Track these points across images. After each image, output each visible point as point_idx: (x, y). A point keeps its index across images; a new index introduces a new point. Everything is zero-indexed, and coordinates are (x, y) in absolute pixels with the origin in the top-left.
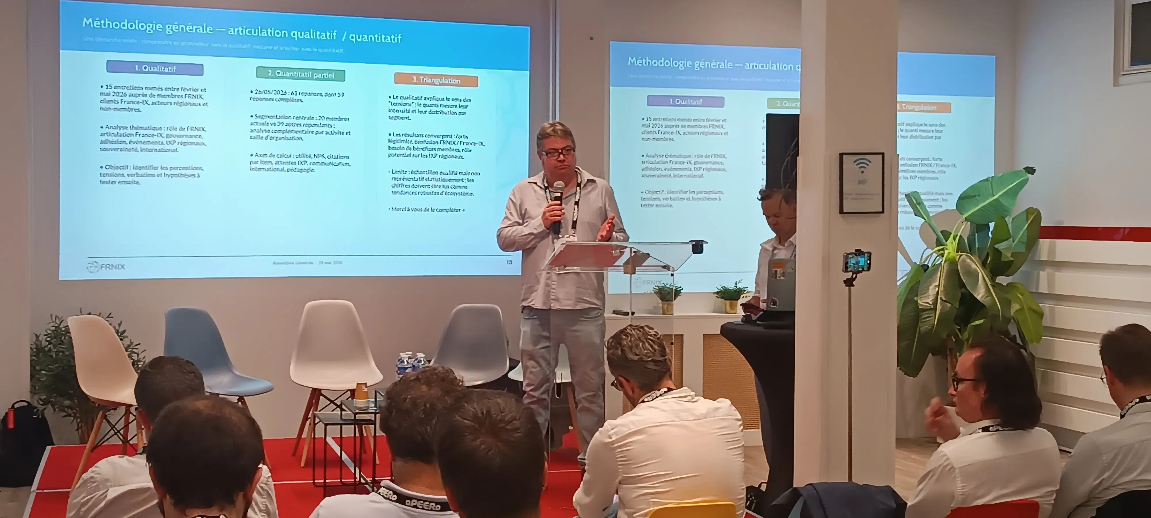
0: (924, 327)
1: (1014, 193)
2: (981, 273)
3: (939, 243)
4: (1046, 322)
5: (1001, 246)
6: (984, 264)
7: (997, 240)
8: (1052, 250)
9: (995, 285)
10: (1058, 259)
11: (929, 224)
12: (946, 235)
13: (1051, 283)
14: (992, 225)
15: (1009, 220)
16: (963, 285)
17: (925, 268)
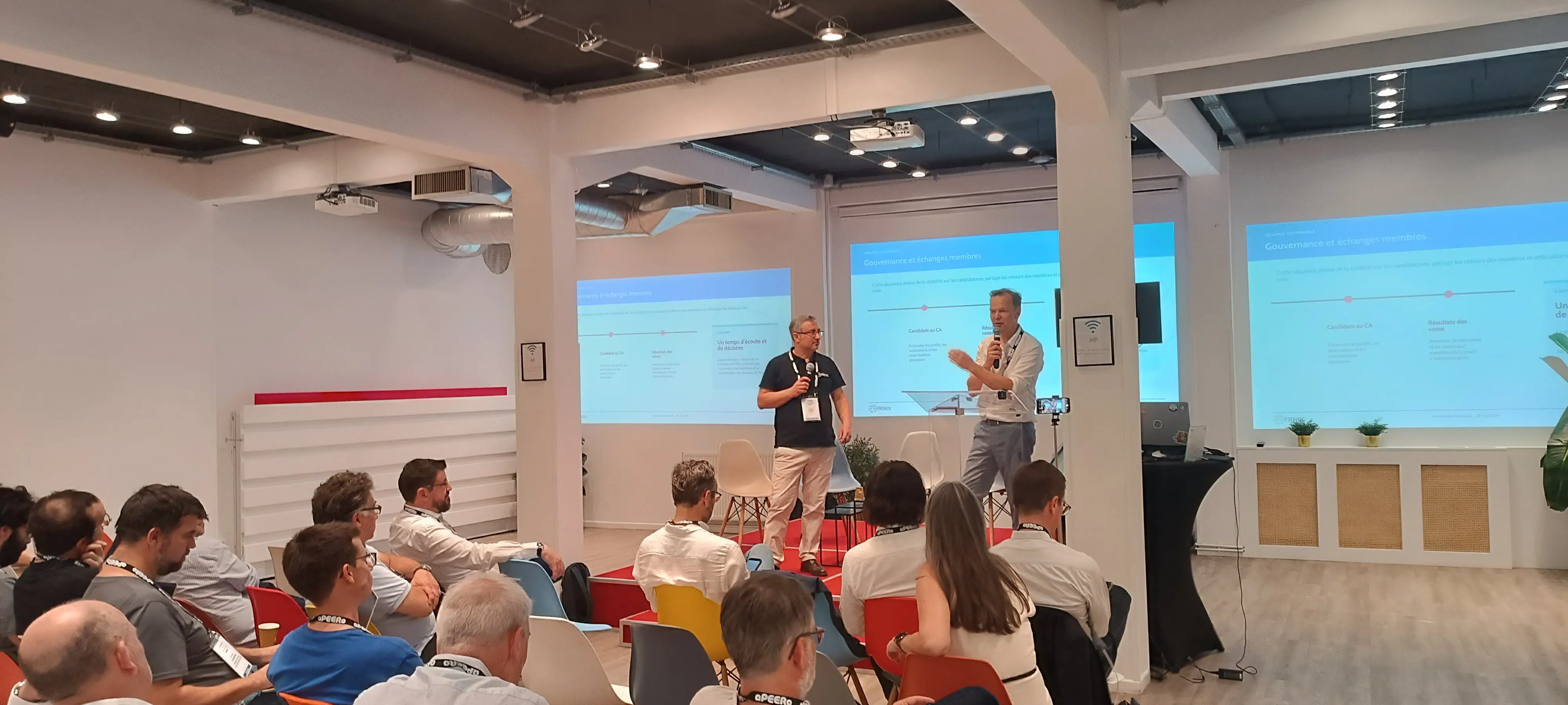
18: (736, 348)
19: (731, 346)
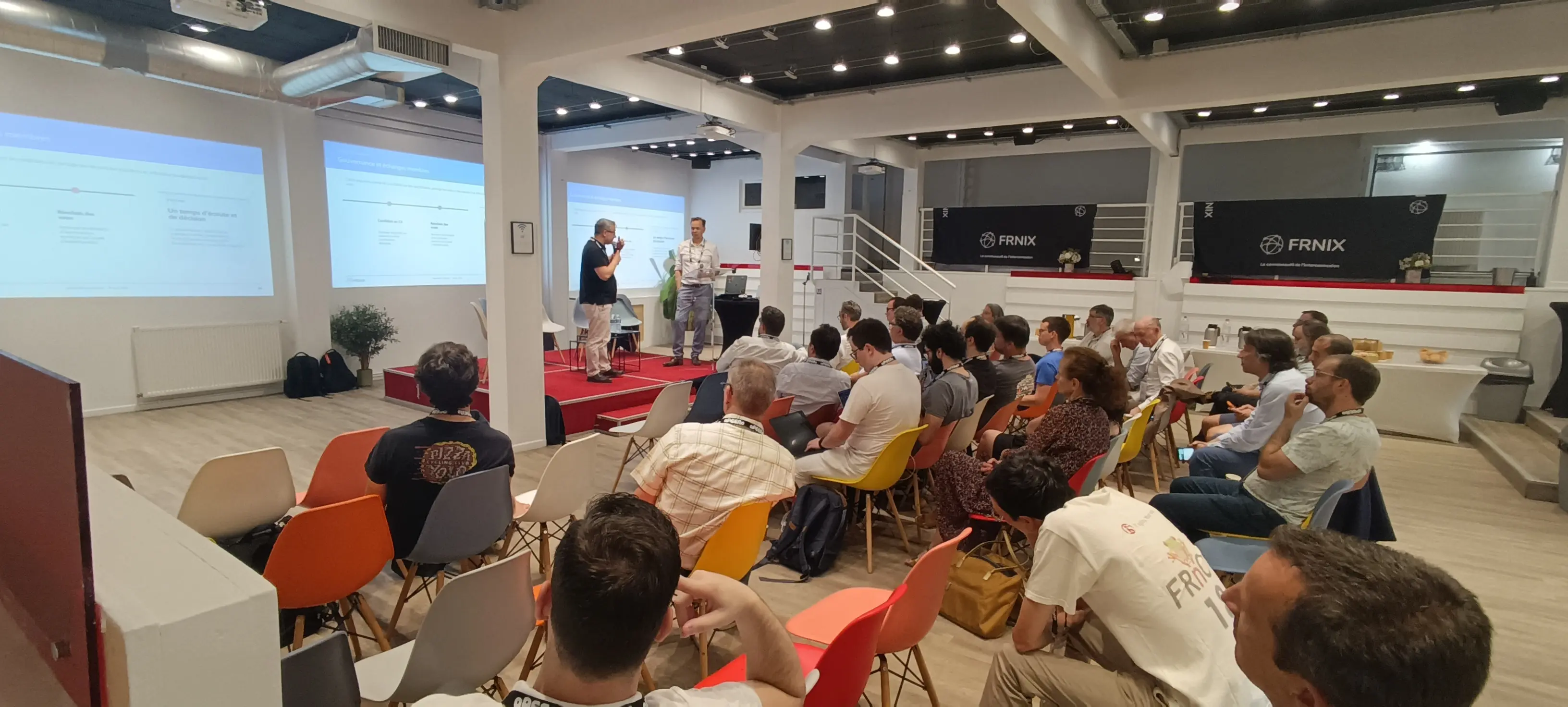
18: (196, 219)
19: (188, 215)
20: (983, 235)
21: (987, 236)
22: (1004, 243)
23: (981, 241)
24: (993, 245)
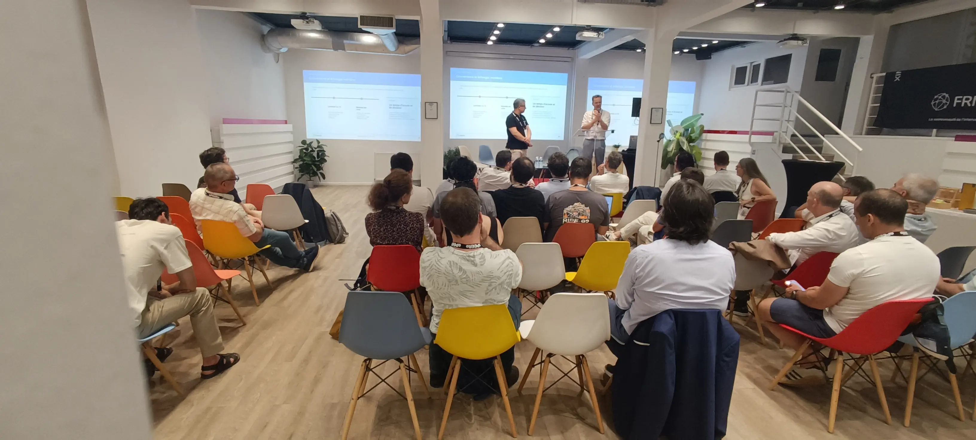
0: (668, 156)
1: (697, 120)
2: (686, 142)
3: (675, 134)
4: (702, 156)
5: (692, 135)
6: (687, 140)
7: (691, 133)
8: (706, 136)
9: (689, 145)
10: (708, 139)
11: (672, 129)
12: (677, 132)
13: (705, 145)
14: (690, 129)
15: (695, 128)
16: (680, 145)
17: (670, 140)
18: (399, 108)
19: (396, 107)
20: (936, 97)
21: (940, 97)
22: (959, 104)
23: (933, 103)
24: (945, 107)
